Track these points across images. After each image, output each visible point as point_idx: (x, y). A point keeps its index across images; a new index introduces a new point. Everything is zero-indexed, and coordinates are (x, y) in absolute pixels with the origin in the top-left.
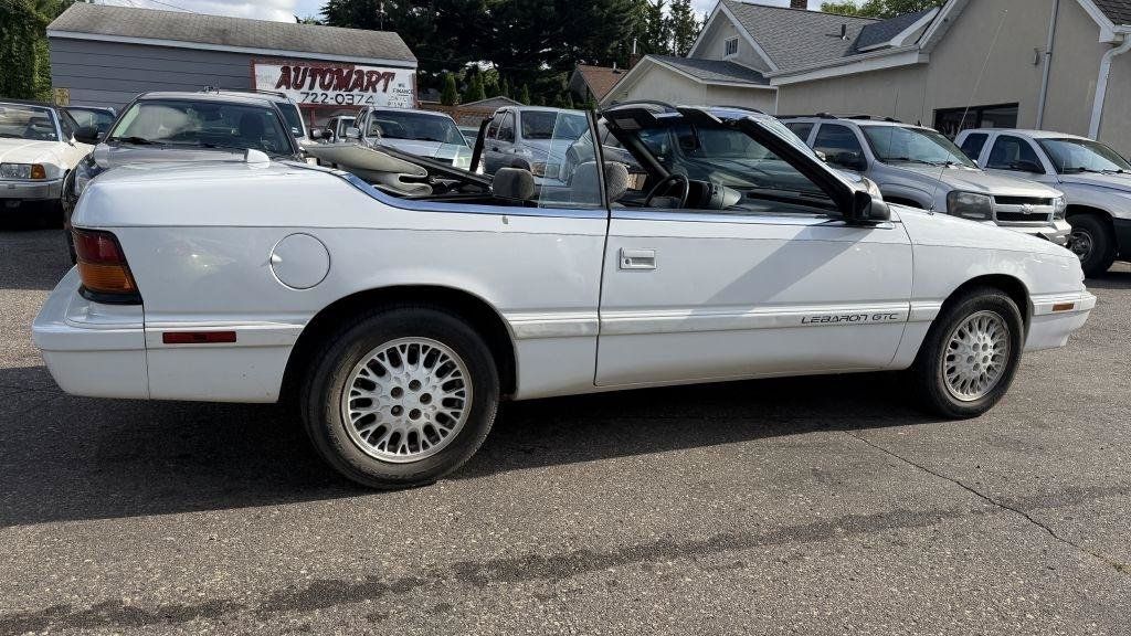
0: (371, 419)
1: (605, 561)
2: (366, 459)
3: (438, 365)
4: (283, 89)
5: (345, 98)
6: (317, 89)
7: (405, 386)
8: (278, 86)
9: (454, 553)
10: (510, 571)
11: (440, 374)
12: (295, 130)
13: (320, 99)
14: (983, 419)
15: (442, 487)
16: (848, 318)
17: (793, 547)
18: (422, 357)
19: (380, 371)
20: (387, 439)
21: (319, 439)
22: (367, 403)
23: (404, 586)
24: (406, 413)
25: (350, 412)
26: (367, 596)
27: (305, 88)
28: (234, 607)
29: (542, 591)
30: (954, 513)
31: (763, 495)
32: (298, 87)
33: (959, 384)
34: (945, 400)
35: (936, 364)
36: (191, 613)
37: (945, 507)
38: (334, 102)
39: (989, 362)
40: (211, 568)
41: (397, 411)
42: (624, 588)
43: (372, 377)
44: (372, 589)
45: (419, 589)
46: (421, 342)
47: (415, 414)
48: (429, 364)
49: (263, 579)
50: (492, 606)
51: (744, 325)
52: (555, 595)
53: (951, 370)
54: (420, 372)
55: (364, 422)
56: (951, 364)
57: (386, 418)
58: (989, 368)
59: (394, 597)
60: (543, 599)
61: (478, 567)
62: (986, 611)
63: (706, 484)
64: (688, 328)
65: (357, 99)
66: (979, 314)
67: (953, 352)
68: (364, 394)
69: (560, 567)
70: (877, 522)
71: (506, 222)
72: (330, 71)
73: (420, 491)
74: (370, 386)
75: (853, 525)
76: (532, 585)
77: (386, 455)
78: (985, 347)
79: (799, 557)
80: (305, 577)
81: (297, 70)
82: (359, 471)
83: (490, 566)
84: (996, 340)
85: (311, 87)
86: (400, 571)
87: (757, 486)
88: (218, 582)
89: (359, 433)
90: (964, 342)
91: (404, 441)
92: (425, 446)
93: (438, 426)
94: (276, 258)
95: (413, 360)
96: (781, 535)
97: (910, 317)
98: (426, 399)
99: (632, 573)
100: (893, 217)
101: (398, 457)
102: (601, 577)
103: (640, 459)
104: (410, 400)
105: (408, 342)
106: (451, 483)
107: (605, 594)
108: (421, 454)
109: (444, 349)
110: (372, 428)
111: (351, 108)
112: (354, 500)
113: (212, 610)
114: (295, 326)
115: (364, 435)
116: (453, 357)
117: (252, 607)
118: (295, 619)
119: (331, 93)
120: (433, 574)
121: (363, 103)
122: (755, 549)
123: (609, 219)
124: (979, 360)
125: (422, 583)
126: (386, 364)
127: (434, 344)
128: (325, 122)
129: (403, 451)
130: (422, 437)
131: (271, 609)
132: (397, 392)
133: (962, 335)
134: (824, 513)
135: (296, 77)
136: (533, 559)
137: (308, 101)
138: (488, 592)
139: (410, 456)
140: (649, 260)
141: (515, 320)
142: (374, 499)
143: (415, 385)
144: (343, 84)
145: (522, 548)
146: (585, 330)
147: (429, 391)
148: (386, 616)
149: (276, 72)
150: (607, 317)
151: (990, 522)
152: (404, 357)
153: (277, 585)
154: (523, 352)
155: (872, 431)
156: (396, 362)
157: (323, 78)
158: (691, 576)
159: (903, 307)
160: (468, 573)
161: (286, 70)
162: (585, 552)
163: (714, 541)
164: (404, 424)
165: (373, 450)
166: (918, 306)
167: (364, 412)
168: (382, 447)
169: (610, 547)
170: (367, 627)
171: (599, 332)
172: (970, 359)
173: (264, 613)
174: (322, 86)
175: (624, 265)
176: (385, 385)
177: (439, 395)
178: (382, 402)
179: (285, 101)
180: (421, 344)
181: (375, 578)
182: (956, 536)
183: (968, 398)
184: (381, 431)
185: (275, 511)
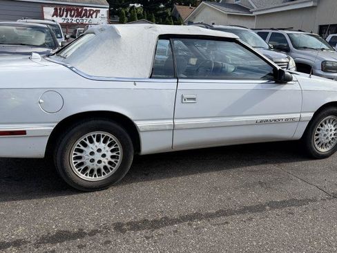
0: (82, 164)
1: (173, 222)
2: (80, 180)
3: (109, 142)
4: (55, 17)
5: (80, 20)
6: (69, 17)
7: (95, 151)
8: (53, 16)
9: (114, 219)
10: (135, 226)
11: (109, 146)
12: (59, 36)
13: (70, 21)
14: (329, 159)
15: (111, 190)
16: (275, 120)
17: (249, 215)
18: (102, 139)
19: (85, 145)
20: (88, 172)
21: (61, 173)
22: (80, 158)
23: (93, 233)
24: (96, 161)
25: (73, 161)
26: (78, 237)
27: (64, 17)
28: (25, 242)
29: (147, 235)
30: (314, 200)
31: (238, 192)
32: (61, 16)
33: (320, 145)
34: (314, 152)
35: (311, 138)
36: (8, 245)
37: (311, 198)
38: (75, 22)
39: (333, 136)
40: (17, 226)
41: (92, 161)
42: (180, 233)
43: (82, 147)
44: (81, 234)
45: (99, 235)
46: (101, 133)
47: (100, 162)
48: (105, 142)
49: (38, 230)
50: (127, 241)
51: (231, 124)
52: (152, 237)
53: (318, 140)
54: (101, 145)
55: (79, 166)
56: (317, 137)
57: (88, 163)
58: (333, 139)
59: (89, 238)
60: (147, 238)
61: (123, 225)
62: (323, 242)
63: (216, 188)
64: (210, 126)
65: (85, 21)
66: (329, 117)
67: (318, 132)
68: (79, 154)
69: (155, 224)
70: (283, 204)
71: (135, 84)
72: (74, 9)
73: (102, 192)
74: (81, 151)
75: (274, 205)
76: (144, 232)
77: (88, 178)
78: (331, 130)
79: (250, 219)
80: (54, 229)
81: (60, 9)
82: (77, 185)
83: (128, 224)
84: (336, 127)
85: (66, 16)
86: (92, 227)
87: (236, 188)
88: (20, 232)
89: (77, 170)
90: (323, 128)
91: (96, 173)
92: (104, 174)
93: (109, 166)
94: (41, 101)
95: (98, 140)
96: (244, 210)
97: (300, 120)
98: (104, 156)
99: (184, 227)
100: (294, 79)
101: (93, 179)
102: (171, 228)
103: (190, 177)
104: (98, 156)
105: (96, 133)
106: (115, 188)
107: (173, 236)
108: (103, 177)
109: (111, 136)
110: (82, 168)
111: (83, 25)
112: (75, 196)
113: (17, 243)
114: (50, 128)
115: (79, 170)
116: (114, 139)
117: (33, 242)
118: (49, 247)
119: (74, 19)
120: (105, 228)
121: (87, 23)
122: (233, 216)
123: (178, 82)
124: (328, 135)
125: (100, 232)
126: (87, 142)
127: (106, 134)
128: (72, 30)
129: (95, 176)
130: (103, 171)
131: (40, 243)
132: (92, 153)
133: (322, 125)
134: (262, 200)
135: (60, 12)
136: (145, 221)
137: (65, 22)
138: (126, 236)
139: (98, 178)
140: (194, 99)
141: (139, 124)
142: (83, 195)
143: (99, 150)
144: (79, 15)
145: (141, 216)
146: (168, 128)
147: (106, 153)
148: (85, 246)
149: (52, 10)
150: (177, 122)
151: (329, 203)
152: (95, 139)
153: (43, 233)
154: (143, 137)
155: (284, 164)
156: (91, 142)
157: (71, 13)
158: (207, 227)
159: (298, 116)
160: (119, 227)
161: (56, 9)
162: (166, 218)
163: (217, 213)
164: (95, 166)
165: (83, 176)
166: (304, 115)
167: (79, 161)
168: (86, 175)
169: (176, 215)
170: (77, 250)
171: (174, 128)
172: (325, 135)
173: (37, 245)
174: (71, 15)
175: (184, 101)
176: (87, 150)
177: (109, 154)
178: (86, 157)
179: (55, 23)
180: (101, 134)
181: (82, 230)
182: (314, 210)
183: (324, 150)
184: (86, 169)
185: (44, 201)
